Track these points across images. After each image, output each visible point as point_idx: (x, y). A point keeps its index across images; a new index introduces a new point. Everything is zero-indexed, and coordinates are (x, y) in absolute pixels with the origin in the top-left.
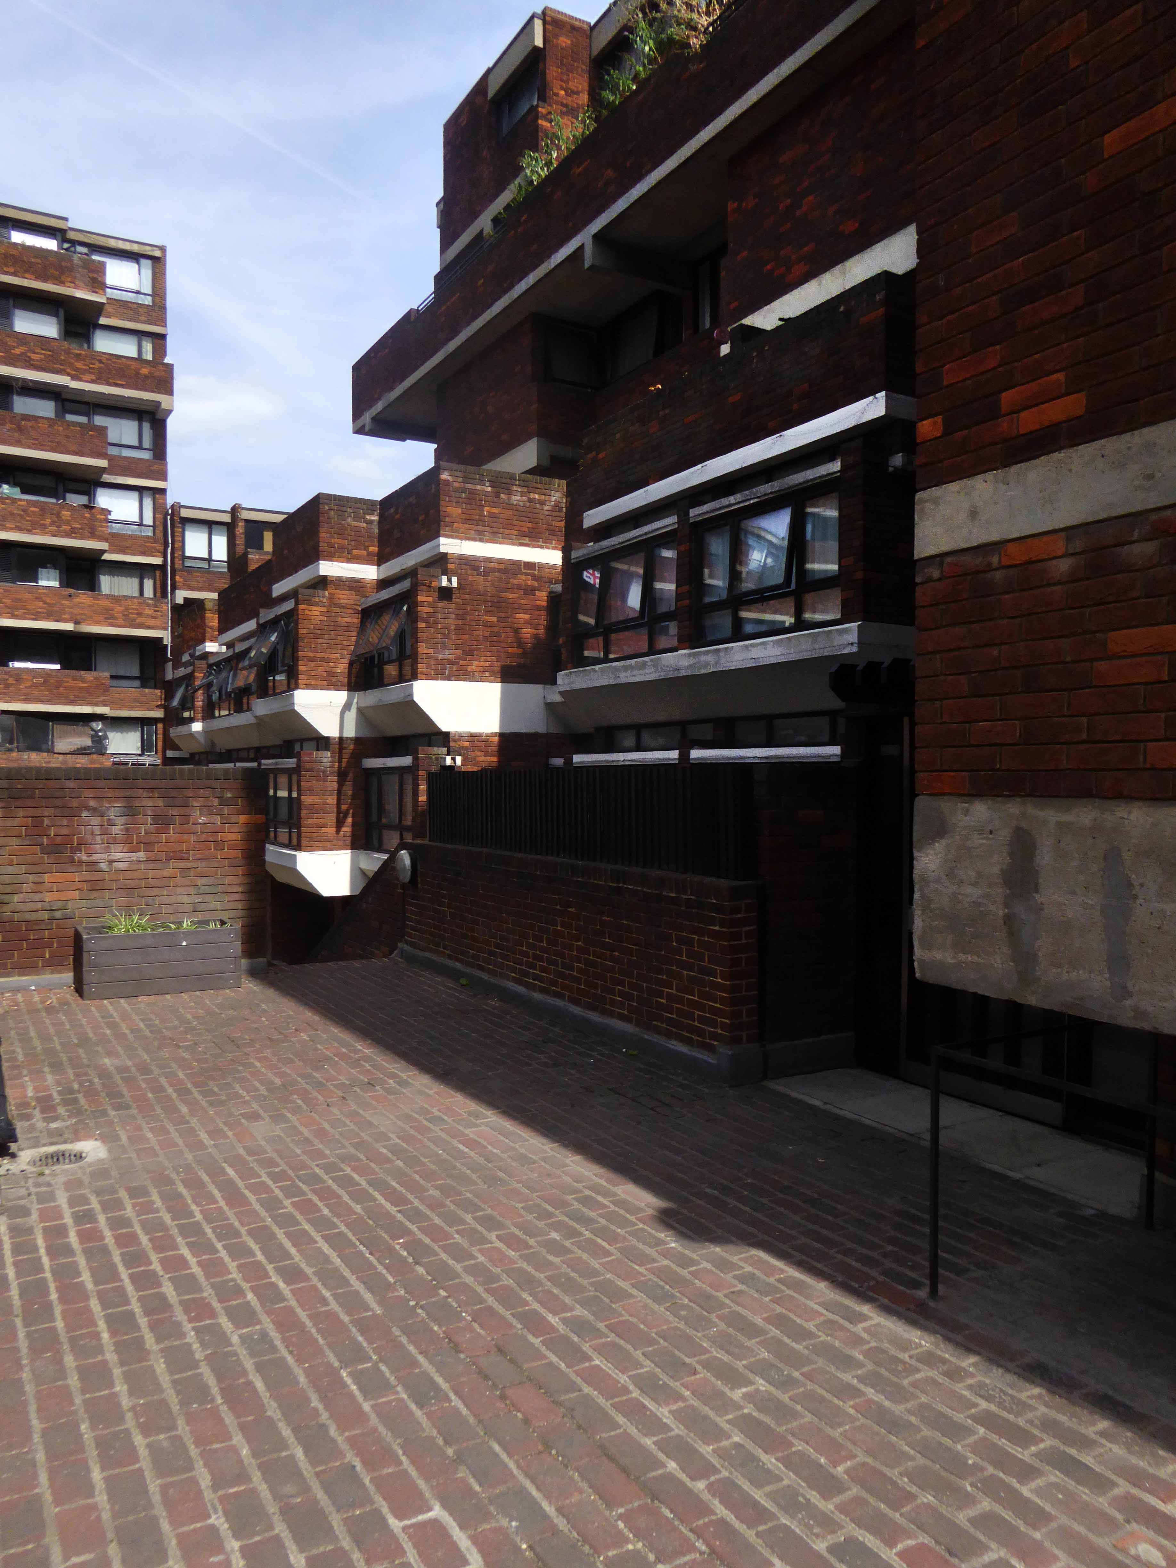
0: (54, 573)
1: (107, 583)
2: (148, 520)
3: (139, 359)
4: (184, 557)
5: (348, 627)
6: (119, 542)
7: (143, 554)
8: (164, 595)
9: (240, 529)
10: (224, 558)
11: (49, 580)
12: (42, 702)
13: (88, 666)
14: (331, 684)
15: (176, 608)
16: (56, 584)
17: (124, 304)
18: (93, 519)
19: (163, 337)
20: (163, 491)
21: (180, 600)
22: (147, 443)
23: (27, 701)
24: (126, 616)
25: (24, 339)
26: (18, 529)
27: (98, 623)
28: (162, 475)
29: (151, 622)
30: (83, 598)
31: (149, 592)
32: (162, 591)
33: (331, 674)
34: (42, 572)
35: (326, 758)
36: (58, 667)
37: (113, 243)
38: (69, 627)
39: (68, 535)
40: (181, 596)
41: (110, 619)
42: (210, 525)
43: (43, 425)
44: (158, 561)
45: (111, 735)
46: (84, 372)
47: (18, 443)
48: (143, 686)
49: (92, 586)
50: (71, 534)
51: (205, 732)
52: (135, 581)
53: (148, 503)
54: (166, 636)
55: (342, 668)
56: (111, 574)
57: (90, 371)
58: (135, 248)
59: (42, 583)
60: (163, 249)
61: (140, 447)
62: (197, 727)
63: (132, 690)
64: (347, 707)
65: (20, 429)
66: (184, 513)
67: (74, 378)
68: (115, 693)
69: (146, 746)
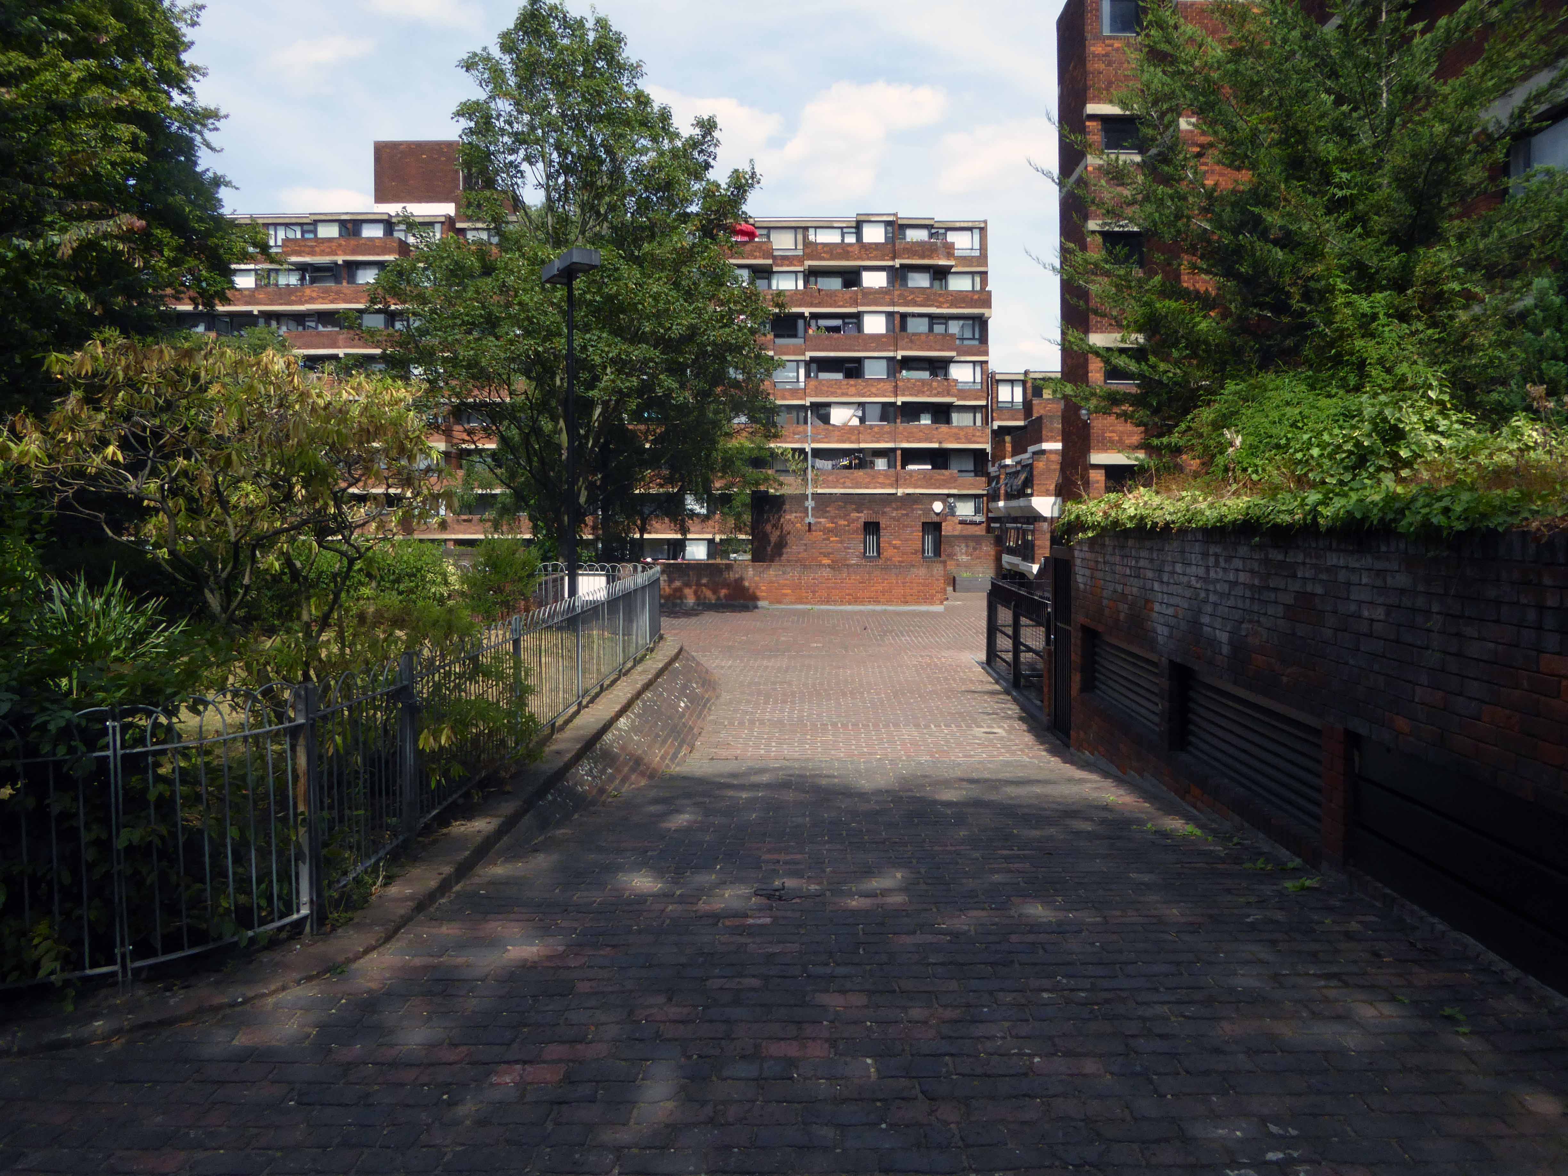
0: (929, 416)
1: (955, 417)
2: (978, 379)
3: (973, 291)
4: (998, 402)
5: (1055, 470)
6: (963, 394)
7: (976, 399)
8: (987, 424)
9: (1029, 385)
10: (1021, 400)
11: (926, 420)
12: (923, 487)
13: (946, 468)
14: (1047, 493)
15: (993, 431)
16: (929, 422)
17: (964, 258)
18: (949, 385)
19: (986, 273)
20: (986, 362)
21: (995, 427)
22: (977, 336)
23: (915, 488)
24: (966, 437)
25: (914, 290)
26: (911, 395)
27: (951, 442)
28: (986, 353)
29: (981, 440)
30: (944, 428)
31: (979, 422)
32: (986, 422)
33: (1048, 490)
34: (922, 416)
35: (1045, 526)
36: (930, 467)
37: (958, 225)
38: (936, 445)
39: (936, 396)
40: (996, 425)
41: (958, 440)
42: (1012, 382)
43: (923, 337)
44: (984, 403)
45: (958, 504)
46: (943, 303)
47: (911, 349)
48: (976, 475)
49: (948, 421)
50: (938, 394)
51: (1005, 507)
52: (971, 415)
53: (978, 369)
54: (988, 447)
55: (1052, 487)
56: (959, 412)
57: (947, 302)
58: (970, 225)
59: (923, 422)
60: (985, 222)
61: (973, 338)
62: (1001, 504)
63: (970, 478)
64: (1055, 504)
65: (911, 341)
66: (998, 377)
67: (938, 307)
68: (960, 480)
69: (977, 511)
